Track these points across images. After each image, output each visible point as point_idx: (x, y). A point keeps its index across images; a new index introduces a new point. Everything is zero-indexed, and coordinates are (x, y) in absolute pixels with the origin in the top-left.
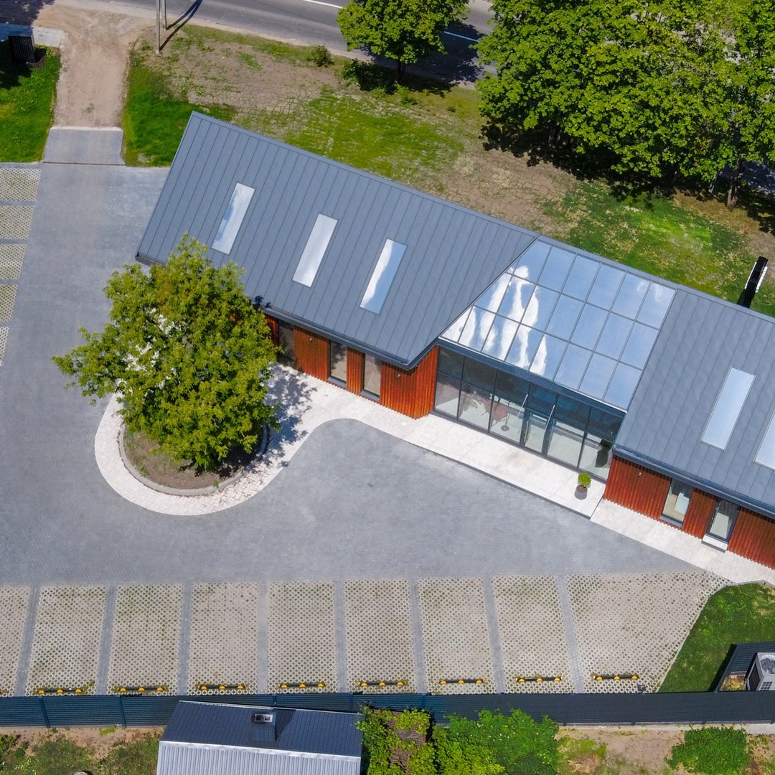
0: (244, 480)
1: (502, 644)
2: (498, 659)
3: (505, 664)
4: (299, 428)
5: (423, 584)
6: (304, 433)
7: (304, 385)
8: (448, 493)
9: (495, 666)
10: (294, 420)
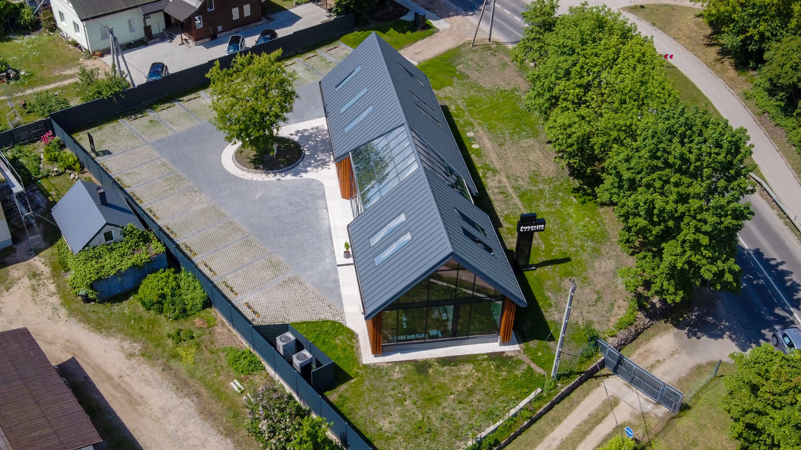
0: (260, 174)
1: (240, 271)
2: (231, 273)
3: (229, 276)
4: (302, 174)
5: (251, 238)
6: (302, 176)
7: (328, 165)
8: (309, 224)
9: (226, 274)
10: (306, 172)
